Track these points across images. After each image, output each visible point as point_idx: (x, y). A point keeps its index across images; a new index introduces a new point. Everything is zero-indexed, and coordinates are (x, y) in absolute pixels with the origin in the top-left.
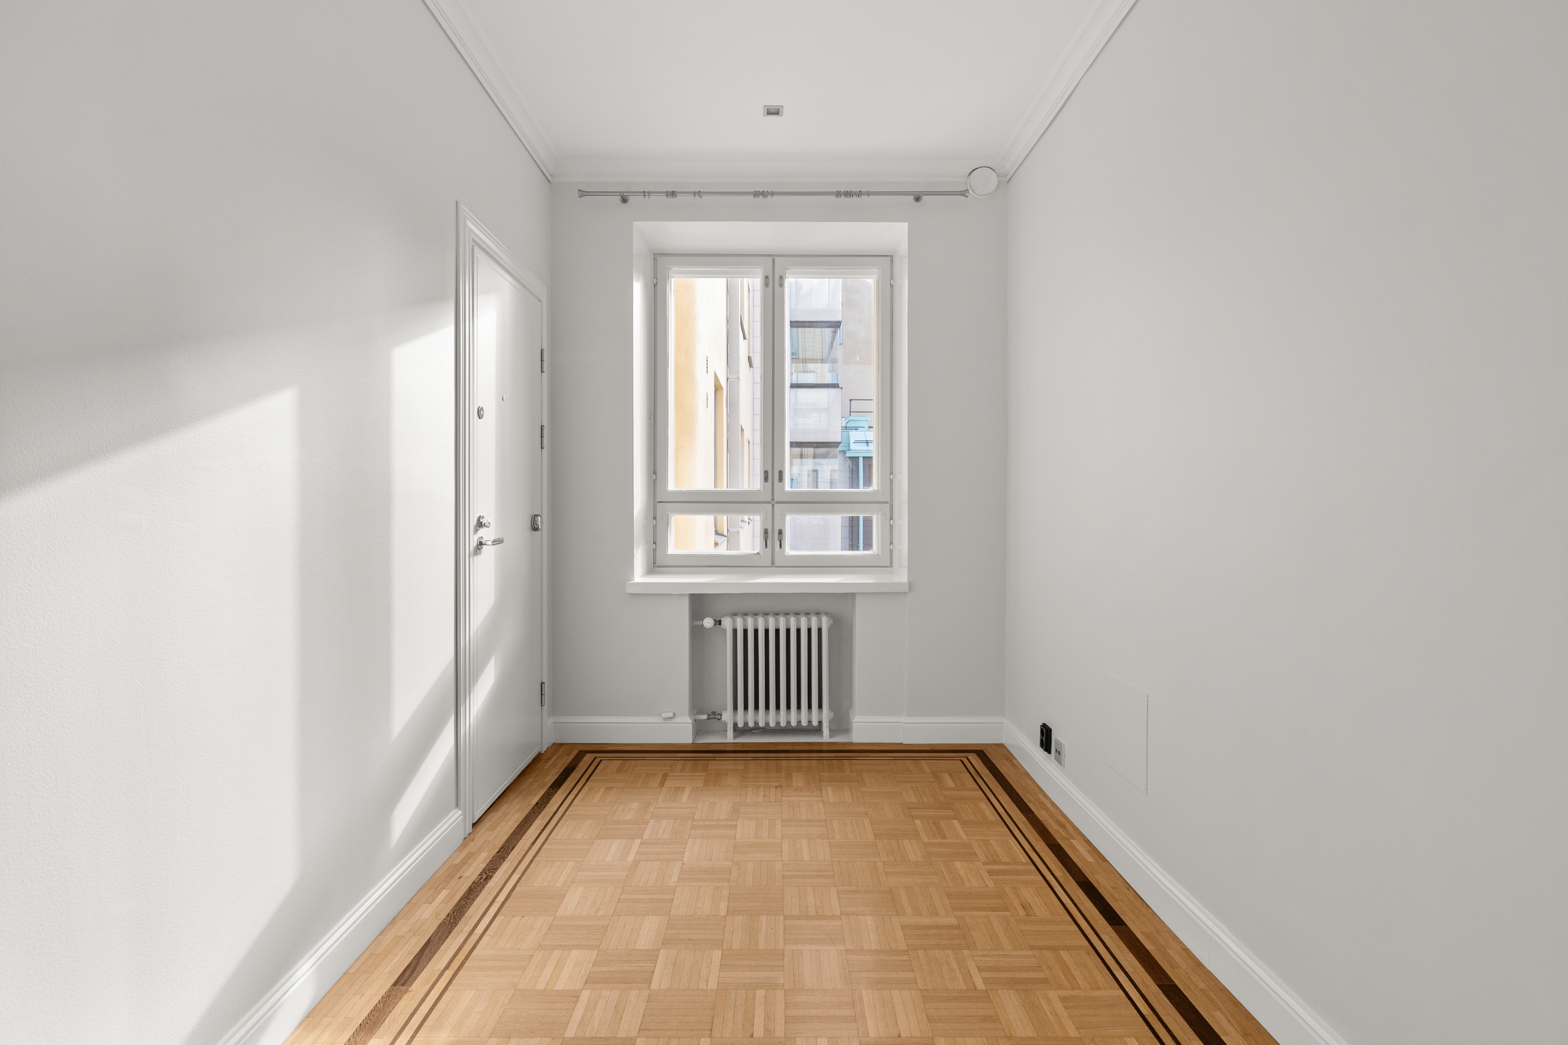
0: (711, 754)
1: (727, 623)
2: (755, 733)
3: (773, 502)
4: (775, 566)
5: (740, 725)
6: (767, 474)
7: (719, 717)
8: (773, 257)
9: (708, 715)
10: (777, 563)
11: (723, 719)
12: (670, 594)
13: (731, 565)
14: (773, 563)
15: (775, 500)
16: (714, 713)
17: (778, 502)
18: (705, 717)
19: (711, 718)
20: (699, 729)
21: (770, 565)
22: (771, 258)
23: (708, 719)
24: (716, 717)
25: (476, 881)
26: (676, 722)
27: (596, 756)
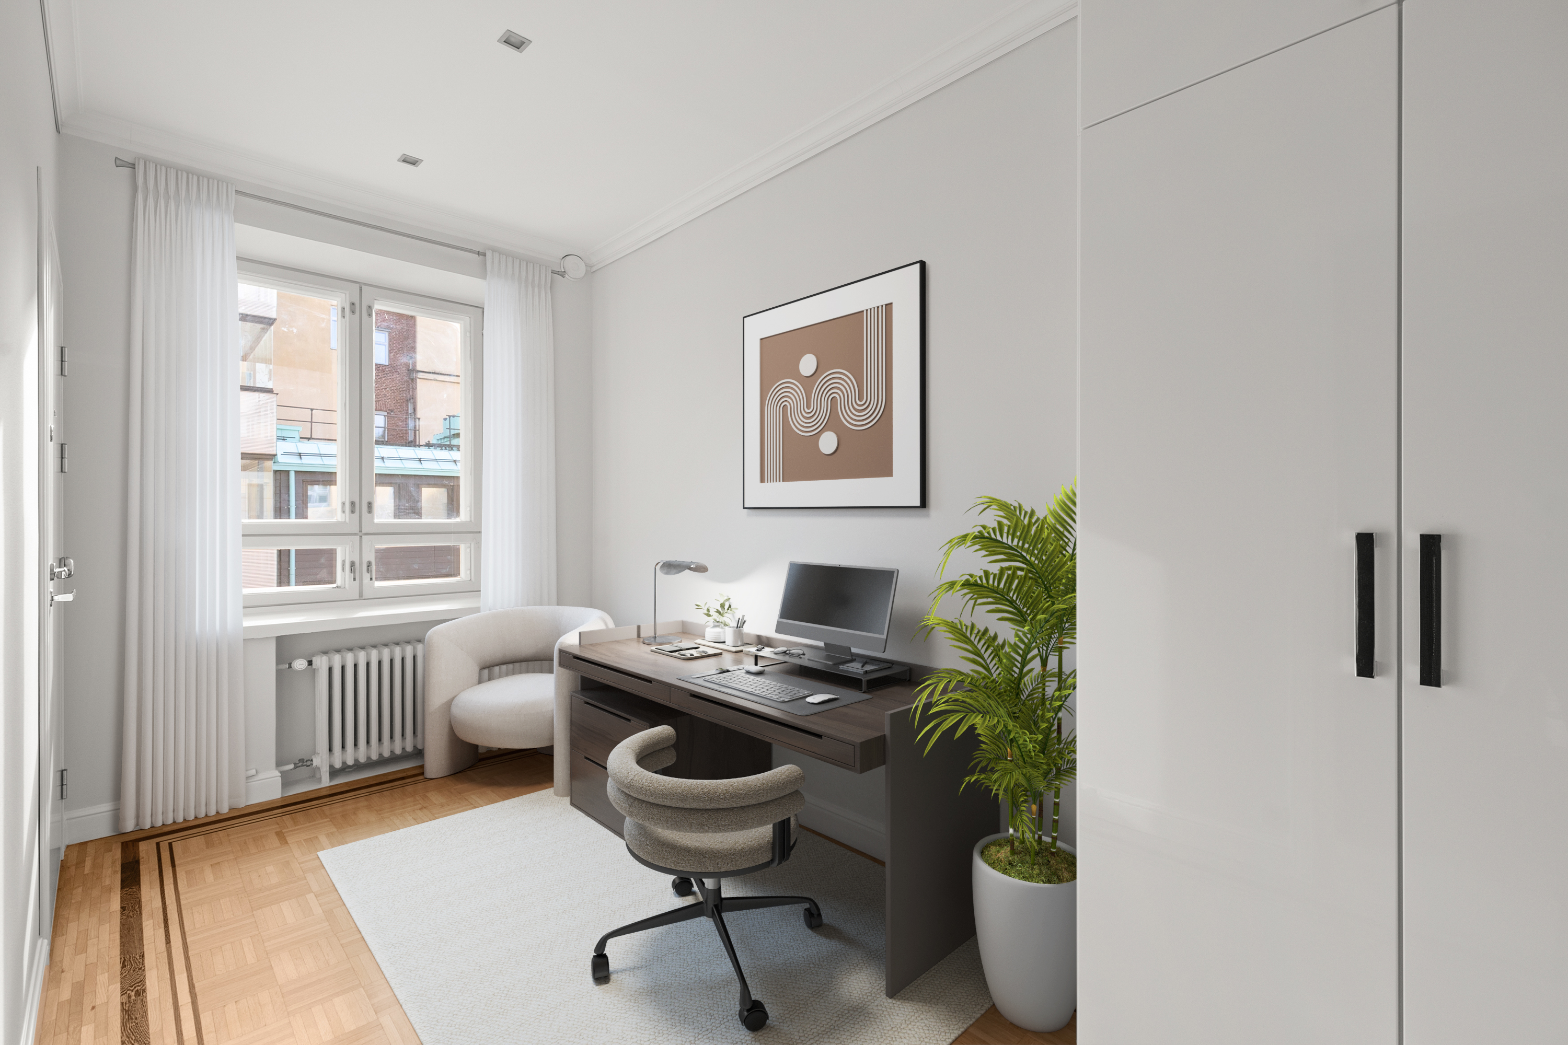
0: (317, 801)
1: (321, 663)
2: (349, 771)
3: (360, 534)
4: (363, 598)
5: (338, 765)
6: (354, 506)
7: (309, 763)
8: (361, 286)
9: (295, 764)
10: (365, 595)
11: (315, 764)
12: (253, 639)
13: (310, 602)
14: (361, 595)
15: (363, 532)
16: (301, 760)
17: (366, 534)
18: (292, 766)
19: (299, 766)
20: (287, 781)
21: (358, 598)
22: (357, 286)
23: (295, 768)
24: (304, 764)
25: (124, 1001)
26: (260, 779)
27: (159, 841)
